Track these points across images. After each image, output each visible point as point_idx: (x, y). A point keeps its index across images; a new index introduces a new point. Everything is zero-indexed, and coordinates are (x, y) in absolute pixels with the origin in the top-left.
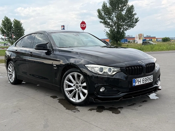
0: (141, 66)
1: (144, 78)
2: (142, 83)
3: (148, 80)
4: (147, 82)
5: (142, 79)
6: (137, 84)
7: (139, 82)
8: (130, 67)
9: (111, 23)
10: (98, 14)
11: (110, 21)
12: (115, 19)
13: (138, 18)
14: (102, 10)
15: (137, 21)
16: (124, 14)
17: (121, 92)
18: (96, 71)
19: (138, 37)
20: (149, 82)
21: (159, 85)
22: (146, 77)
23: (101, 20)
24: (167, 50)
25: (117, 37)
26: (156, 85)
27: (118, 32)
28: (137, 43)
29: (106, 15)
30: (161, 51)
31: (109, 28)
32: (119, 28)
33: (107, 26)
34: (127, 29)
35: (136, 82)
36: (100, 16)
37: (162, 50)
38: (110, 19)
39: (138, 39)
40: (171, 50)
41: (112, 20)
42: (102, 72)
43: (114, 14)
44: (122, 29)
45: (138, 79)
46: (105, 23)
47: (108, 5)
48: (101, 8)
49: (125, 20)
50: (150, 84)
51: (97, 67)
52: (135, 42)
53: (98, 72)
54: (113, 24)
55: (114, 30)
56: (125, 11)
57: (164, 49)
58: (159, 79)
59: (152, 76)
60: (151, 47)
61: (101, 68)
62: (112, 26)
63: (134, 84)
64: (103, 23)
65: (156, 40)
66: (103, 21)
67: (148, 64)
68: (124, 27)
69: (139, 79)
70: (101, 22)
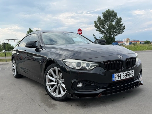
0: (121, 61)
1: (125, 73)
2: (122, 78)
3: (129, 75)
4: (128, 77)
5: (122, 74)
6: (117, 79)
7: (119, 77)
8: (109, 62)
9: (104, 31)
10: (95, 25)
11: (103, 29)
12: (107, 28)
13: (125, 26)
14: (98, 22)
15: (124, 28)
16: (114, 24)
17: (99, 87)
18: (73, 66)
19: (126, 41)
20: (129, 77)
21: (140, 80)
22: (127, 72)
23: (97, 29)
24: (147, 50)
25: (109, 41)
26: (137, 80)
27: (110, 37)
28: (125, 45)
29: (101, 25)
30: (142, 50)
31: (103, 34)
32: (110, 34)
33: (101, 33)
34: (117, 35)
35: (115, 77)
36: (96, 26)
37: (144, 50)
38: (103, 28)
39: (126, 42)
40: (150, 50)
41: (105, 28)
42: (79, 67)
43: (106, 24)
44: (113, 35)
45: (117, 74)
46: (100, 31)
47: (102, 18)
48: (97, 20)
49: (115, 28)
50: (132, 79)
51: (74, 62)
52: (124, 45)
53: (76, 67)
54: (106, 31)
55: (107, 36)
56: (115, 22)
57: (144, 49)
58: (141, 73)
59: (133, 71)
60: (135, 48)
61: (78, 63)
62: (105, 33)
63: (113, 79)
64: (98, 31)
65: (139, 43)
66: (98, 29)
67: (128, 59)
68: (114, 33)
69: (119, 74)
70: (97, 30)
